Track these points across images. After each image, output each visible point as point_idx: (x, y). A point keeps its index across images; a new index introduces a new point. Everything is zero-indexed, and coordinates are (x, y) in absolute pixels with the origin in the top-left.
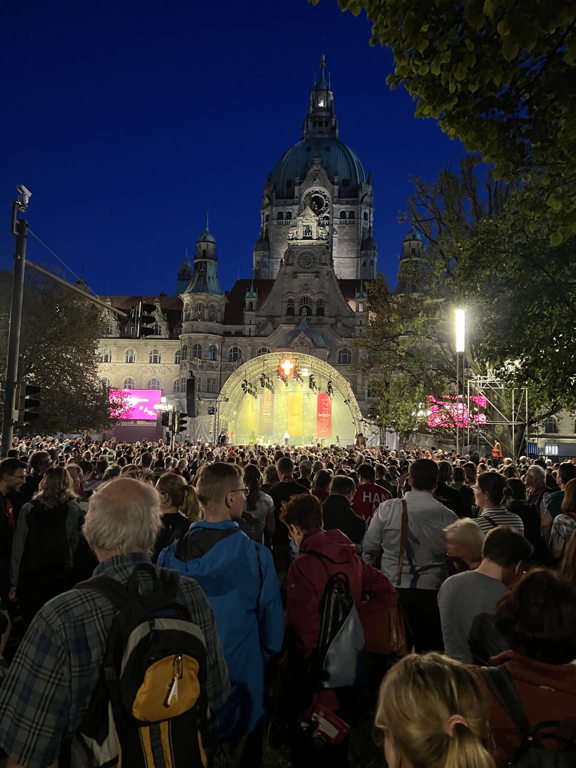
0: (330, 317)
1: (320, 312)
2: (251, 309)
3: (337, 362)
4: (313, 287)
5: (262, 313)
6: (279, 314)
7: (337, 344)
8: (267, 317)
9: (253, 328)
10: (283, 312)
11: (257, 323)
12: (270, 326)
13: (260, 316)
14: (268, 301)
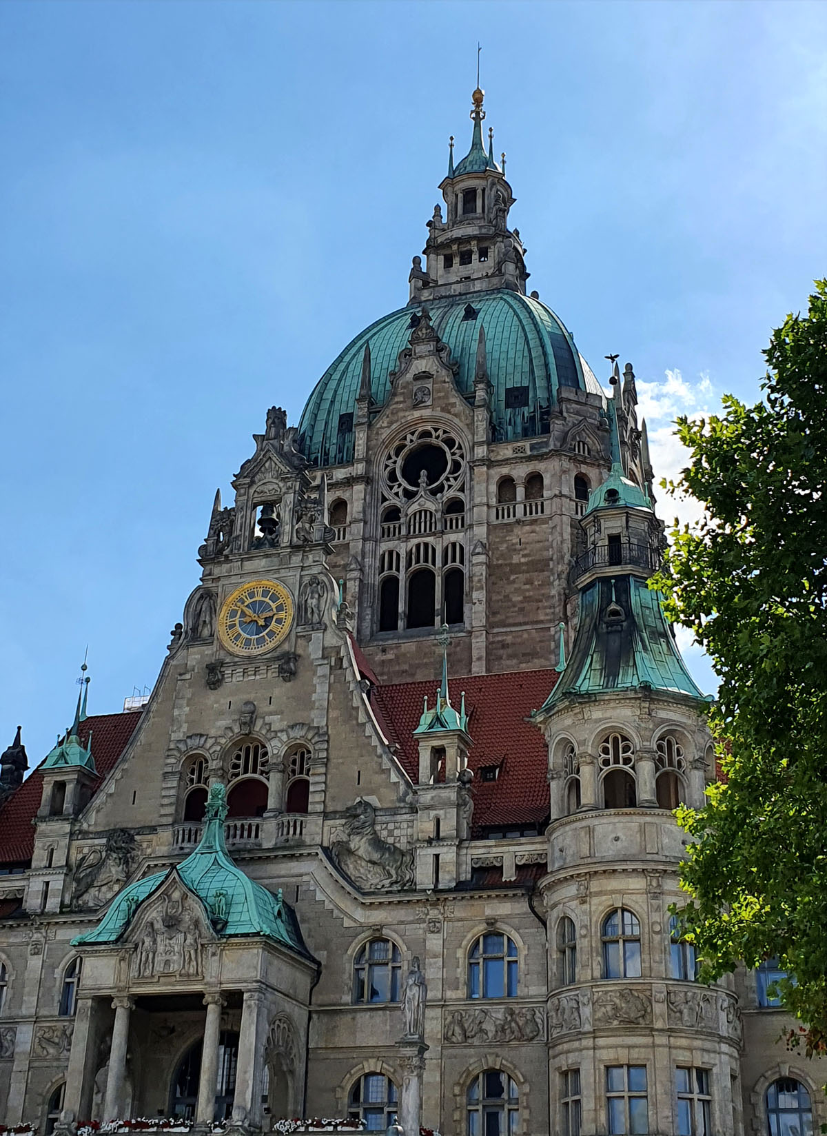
0: (326, 815)
1: (297, 798)
2: (56, 812)
3: (347, 998)
4: (272, 708)
5: (93, 820)
6: (153, 820)
7: (347, 923)
8: (110, 834)
9: (57, 882)
10: (163, 812)
11: (75, 857)
12: (114, 870)
13: (85, 834)
14: (118, 775)
